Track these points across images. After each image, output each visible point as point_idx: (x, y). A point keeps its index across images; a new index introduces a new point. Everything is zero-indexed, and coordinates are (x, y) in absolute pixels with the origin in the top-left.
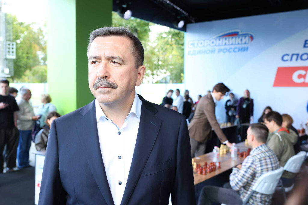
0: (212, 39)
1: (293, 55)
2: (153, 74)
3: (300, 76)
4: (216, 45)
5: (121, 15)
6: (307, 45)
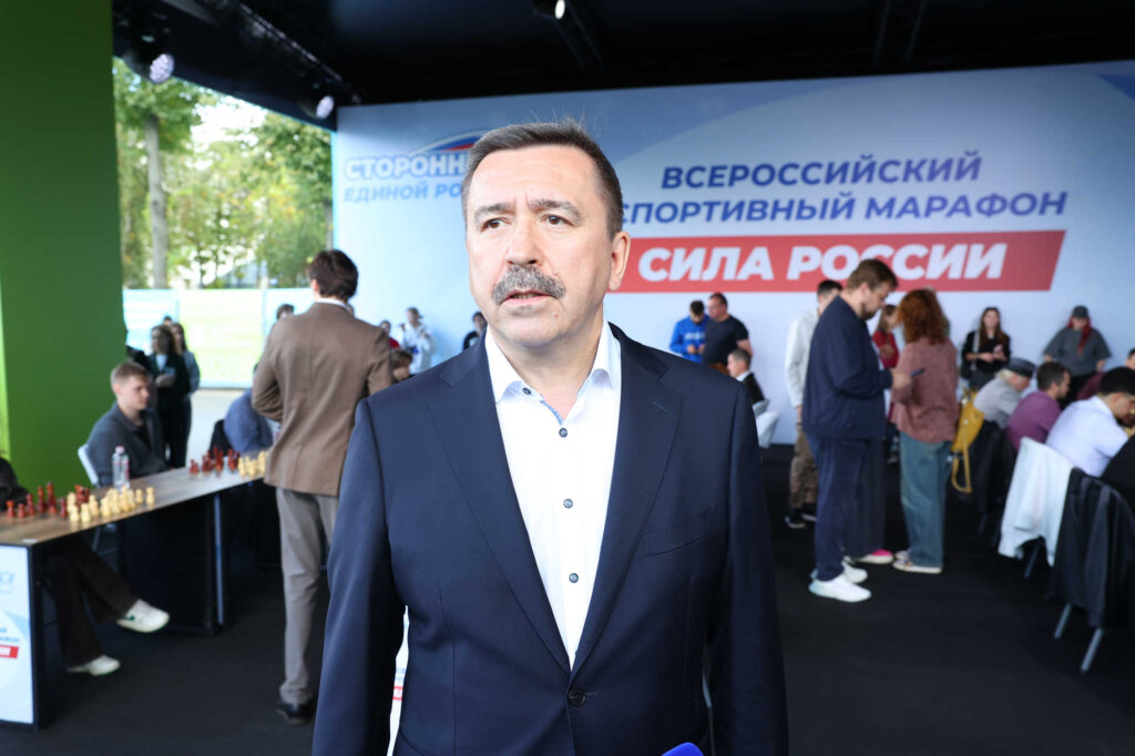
0: (417, 155)
2: (202, 260)
3: (657, 265)
4: (428, 174)
5: (140, 66)
6: (672, 182)
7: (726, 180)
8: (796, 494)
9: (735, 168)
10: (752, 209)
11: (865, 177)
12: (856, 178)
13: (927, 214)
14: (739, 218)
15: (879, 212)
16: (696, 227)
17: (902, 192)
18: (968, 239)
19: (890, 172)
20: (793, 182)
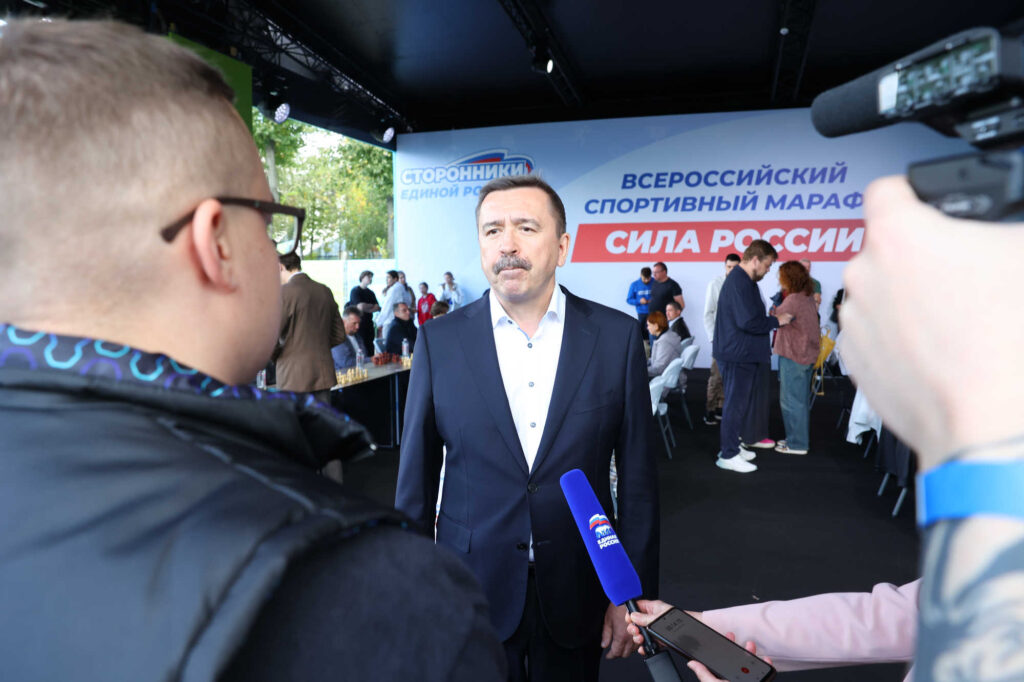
0: (451, 167)
1: (604, 202)
3: (618, 242)
4: (459, 179)
5: (268, 112)
6: (629, 184)
7: (667, 183)
8: (711, 402)
9: (673, 175)
10: (685, 203)
11: (765, 180)
12: (759, 181)
13: (809, 207)
14: (676, 210)
15: (775, 206)
16: (646, 216)
17: (791, 191)
18: (838, 224)
19: (783, 177)
20: (715, 184)
